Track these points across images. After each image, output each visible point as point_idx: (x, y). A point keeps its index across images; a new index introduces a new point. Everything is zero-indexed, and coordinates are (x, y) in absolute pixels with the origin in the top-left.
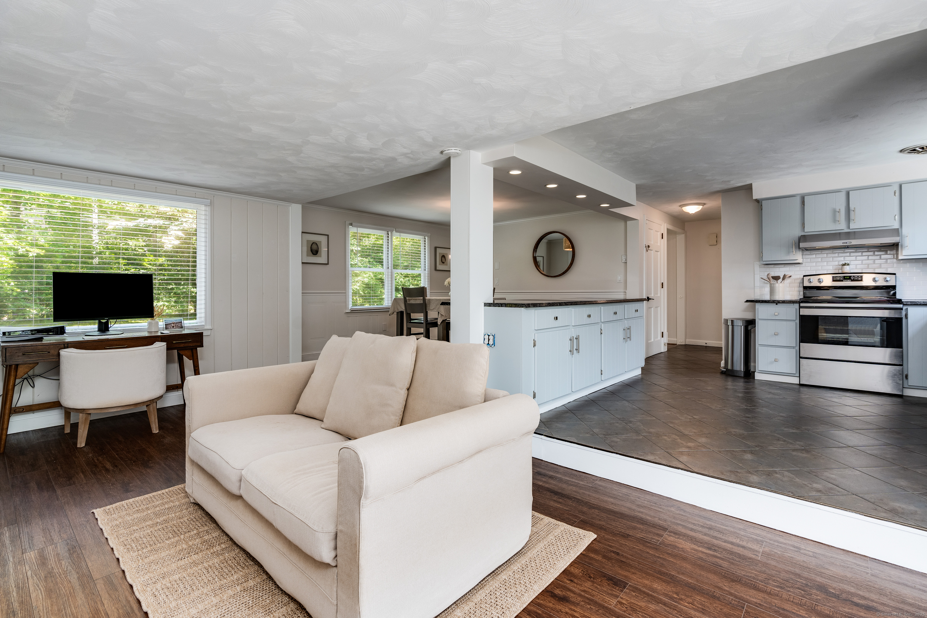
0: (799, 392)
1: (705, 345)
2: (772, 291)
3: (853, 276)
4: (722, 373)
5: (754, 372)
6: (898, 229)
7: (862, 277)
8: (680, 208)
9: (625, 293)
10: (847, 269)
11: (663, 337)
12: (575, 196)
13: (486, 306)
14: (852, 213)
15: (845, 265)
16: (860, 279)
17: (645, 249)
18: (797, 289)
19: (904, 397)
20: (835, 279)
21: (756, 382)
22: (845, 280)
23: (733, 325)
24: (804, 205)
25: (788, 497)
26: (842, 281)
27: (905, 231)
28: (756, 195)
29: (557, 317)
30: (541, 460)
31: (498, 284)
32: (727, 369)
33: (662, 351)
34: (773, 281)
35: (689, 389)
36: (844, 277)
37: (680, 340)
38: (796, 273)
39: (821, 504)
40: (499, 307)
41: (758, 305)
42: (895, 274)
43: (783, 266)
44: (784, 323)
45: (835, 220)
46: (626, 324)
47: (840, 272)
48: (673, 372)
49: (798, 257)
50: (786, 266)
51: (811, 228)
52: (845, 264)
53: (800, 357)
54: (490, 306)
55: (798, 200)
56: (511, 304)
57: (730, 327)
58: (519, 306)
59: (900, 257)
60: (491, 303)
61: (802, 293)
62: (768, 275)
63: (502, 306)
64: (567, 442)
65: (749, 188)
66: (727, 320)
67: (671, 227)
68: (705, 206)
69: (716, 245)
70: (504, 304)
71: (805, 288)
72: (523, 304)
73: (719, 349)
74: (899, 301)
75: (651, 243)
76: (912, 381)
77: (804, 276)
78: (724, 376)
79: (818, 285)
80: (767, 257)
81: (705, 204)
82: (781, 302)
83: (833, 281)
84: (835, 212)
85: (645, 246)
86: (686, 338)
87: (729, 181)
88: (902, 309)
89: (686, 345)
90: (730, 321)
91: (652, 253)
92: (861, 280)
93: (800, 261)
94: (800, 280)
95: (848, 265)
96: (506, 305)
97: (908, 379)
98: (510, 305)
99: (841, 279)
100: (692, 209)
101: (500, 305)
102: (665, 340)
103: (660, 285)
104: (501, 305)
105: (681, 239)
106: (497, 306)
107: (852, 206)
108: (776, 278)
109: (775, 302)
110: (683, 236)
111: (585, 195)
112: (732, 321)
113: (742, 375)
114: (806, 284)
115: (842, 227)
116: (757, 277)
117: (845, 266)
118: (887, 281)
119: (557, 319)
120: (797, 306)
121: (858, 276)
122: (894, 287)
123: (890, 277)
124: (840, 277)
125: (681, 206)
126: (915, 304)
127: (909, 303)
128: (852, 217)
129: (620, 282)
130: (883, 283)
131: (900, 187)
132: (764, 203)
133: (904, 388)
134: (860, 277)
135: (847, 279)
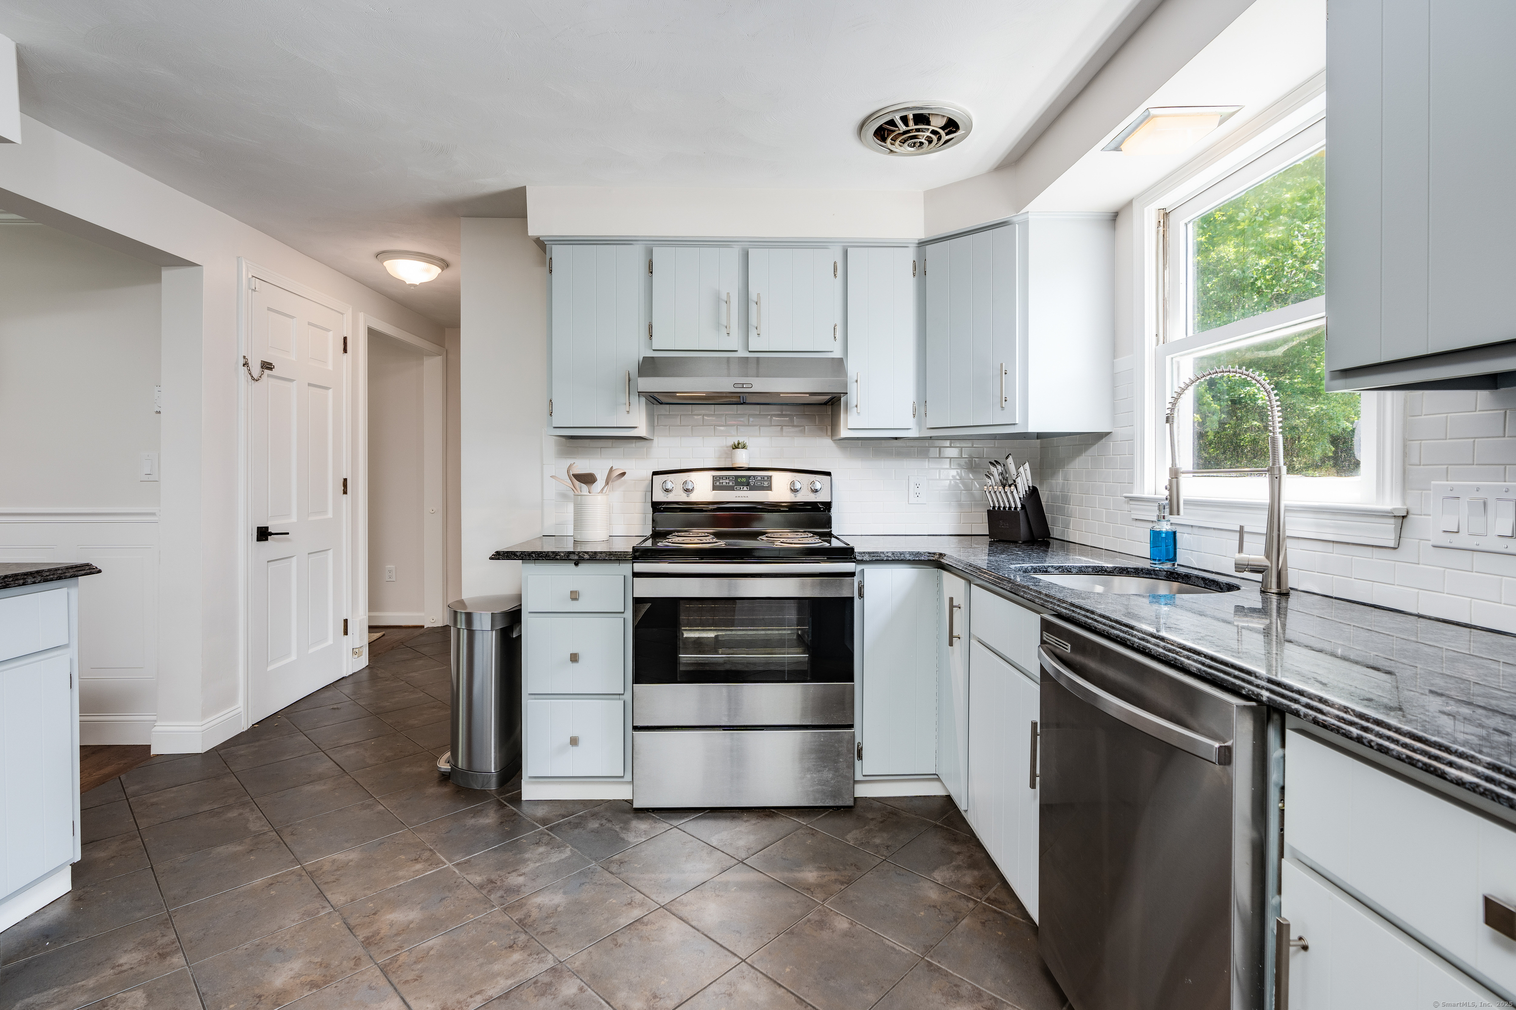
2: (579, 514)
3: (755, 476)
4: (442, 779)
6: (842, 359)
7: (771, 481)
9: (155, 518)
10: (742, 458)
11: (347, 633)
14: (753, 308)
15: (737, 446)
16: (766, 484)
18: (640, 506)
20: (717, 483)
21: (525, 807)
22: (739, 487)
23: (470, 630)
24: (652, 273)
26: (731, 488)
27: (853, 368)
28: (536, 227)
32: (455, 768)
33: (345, 673)
34: (580, 488)
36: (737, 477)
37: (432, 617)
38: (636, 466)
42: (828, 474)
43: (601, 446)
44: (596, 620)
45: (718, 325)
47: (726, 465)
49: (638, 420)
50: (618, 446)
51: (669, 340)
52: (739, 444)
53: (635, 727)
55: (636, 255)
57: (465, 635)
59: (844, 433)
61: (647, 525)
62: (567, 470)
65: (517, 203)
67: (377, 324)
71: (656, 507)
74: (846, 553)
75: (283, 358)
76: (868, 766)
77: (655, 473)
79: (683, 497)
82: (587, 557)
83: (715, 488)
84: (719, 301)
88: (852, 574)
91: (289, 386)
92: (769, 488)
93: (642, 431)
94: (645, 485)
95: (744, 447)
97: (862, 759)
99: (732, 483)
100: (411, 272)
102: (358, 639)
107: (753, 296)
108: (587, 479)
109: (572, 558)
110: (439, 360)
112: (471, 617)
114: (659, 497)
115: (733, 342)
116: (548, 473)
117: (738, 451)
118: (816, 491)
120: (626, 569)
121: (763, 477)
122: (828, 505)
123: (820, 482)
124: (727, 477)
125: (382, 255)
126: (877, 559)
127: (866, 558)
128: (753, 321)
129: (151, 478)
130: (805, 496)
131: (846, 253)
132: (557, 252)
133: (855, 782)
134: (766, 478)
135: (742, 484)
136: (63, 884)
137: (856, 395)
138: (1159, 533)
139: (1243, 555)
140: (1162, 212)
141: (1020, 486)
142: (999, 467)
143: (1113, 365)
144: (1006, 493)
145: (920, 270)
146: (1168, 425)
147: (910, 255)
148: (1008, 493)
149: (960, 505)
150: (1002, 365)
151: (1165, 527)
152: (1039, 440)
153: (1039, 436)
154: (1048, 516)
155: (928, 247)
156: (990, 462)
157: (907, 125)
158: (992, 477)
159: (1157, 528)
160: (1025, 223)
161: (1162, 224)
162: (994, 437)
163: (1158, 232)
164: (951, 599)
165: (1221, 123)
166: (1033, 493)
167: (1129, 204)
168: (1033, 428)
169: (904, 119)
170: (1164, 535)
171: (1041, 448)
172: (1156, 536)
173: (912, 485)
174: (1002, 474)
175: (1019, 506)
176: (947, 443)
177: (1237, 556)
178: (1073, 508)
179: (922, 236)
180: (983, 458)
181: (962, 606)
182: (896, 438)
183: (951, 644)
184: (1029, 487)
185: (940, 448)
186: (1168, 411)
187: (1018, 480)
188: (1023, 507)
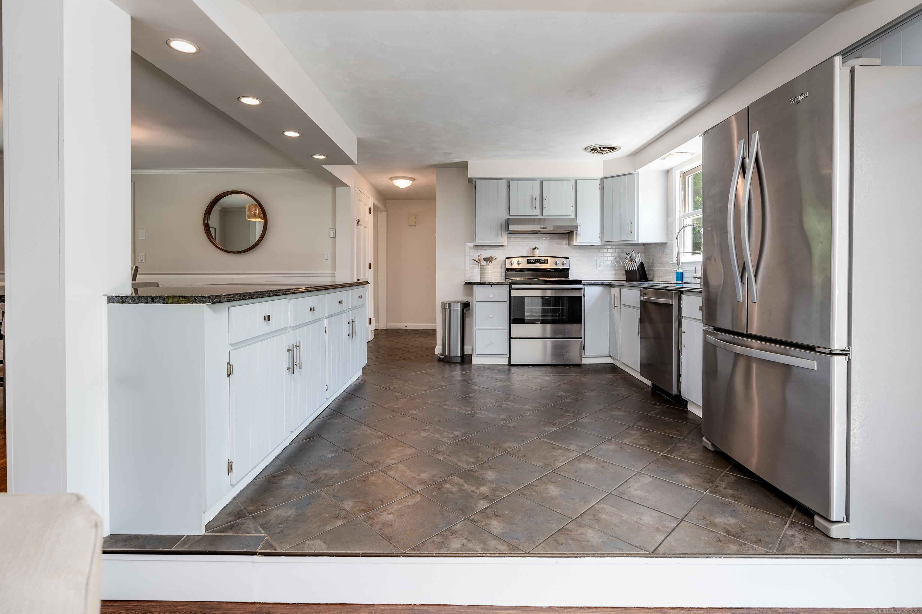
0: (509, 370)
1: (405, 328)
2: (483, 272)
3: (542, 259)
4: (440, 360)
5: (471, 356)
6: (575, 218)
7: (548, 261)
8: (390, 181)
9: (334, 275)
10: (537, 253)
11: (370, 324)
12: (283, 133)
13: (113, 302)
14: (544, 201)
15: (535, 248)
16: (546, 262)
17: (356, 223)
18: (499, 271)
19: (583, 366)
20: (529, 262)
21: (473, 367)
22: (536, 263)
23: (450, 309)
24: (509, 189)
25: (646, 558)
26: (534, 263)
27: (579, 221)
28: (470, 174)
29: (269, 316)
30: (252, 603)
31: (143, 261)
32: (445, 356)
33: (370, 340)
34: (485, 263)
35: (424, 388)
36: (536, 259)
37: (382, 326)
38: (499, 255)
39: (681, 557)
40: (147, 303)
41: (475, 287)
42: (568, 258)
43: (489, 248)
44: (498, 304)
45: (533, 207)
46: (350, 316)
47: (531, 255)
48: (395, 367)
49: (504, 239)
50: (492, 248)
51: (516, 212)
53: (511, 338)
54: (124, 303)
55: (504, 184)
56: (176, 296)
57: (448, 311)
58: (197, 301)
59: (575, 244)
60: (127, 297)
61: (504, 275)
62: (479, 256)
63: (154, 302)
64: (308, 557)
65: (463, 166)
66: (445, 303)
67: (377, 203)
68: (415, 182)
69: (416, 226)
70: (160, 297)
71: (508, 270)
72: (205, 297)
73: (432, 333)
74: (577, 282)
75: (361, 217)
76: (587, 351)
77: (506, 258)
78: (441, 364)
79: (517, 267)
80: (481, 238)
81: (415, 179)
82: (495, 283)
83: (528, 263)
84: (533, 199)
85: (355, 219)
86: (387, 323)
87: (450, 154)
88: (581, 289)
89: (387, 330)
90: (447, 304)
91: (361, 227)
92: (547, 263)
93: (505, 243)
94: (502, 262)
95: (538, 249)
96: (164, 299)
97: (585, 350)
98: (176, 299)
99: (534, 262)
100: (403, 184)
101: (149, 299)
102: (372, 327)
103: (368, 266)
104: (153, 300)
105: (383, 216)
106: (141, 302)
107: (544, 197)
108: (486, 260)
109: (490, 283)
110: (385, 214)
111: (298, 133)
112: (449, 305)
113: (459, 361)
114: (508, 266)
115: (536, 213)
116: (468, 258)
117: (536, 250)
118: (564, 264)
119: (269, 320)
120: (505, 287)
121: (545, 259)
122: (568, 269)
123: (565, 261)
124: (532, 259)
125: (392, 179)
126: (590, 284)
127: (586, 284)
128: (544, 205)
129: (327, 261)
130: (560, 266)
131: (576, 182)
132: (478, 182)
133: (582, 357)
134: (546, 260)
135: (537, 262)
136: (360, 373)
137: (581, 230)
138: (678, 272)
139: (696, 275)
140: (681, 173)
141: (637, 261)
142: (629, 255)
143: (667, 220)
144: (632, 264)
145: (602, 187)
146: (677, 240)
147: (598, 182)
148: (633, 264)
149: (615, 270)
150: (630, 220)
151: (680, 271)
152: (644, 246)
153: (644, 244)
154: (647, 273)
155: (604, 180)
156: (626, 254)
157: (601, 149)
158: (627, 259)
159: (678, 271)
160: (638, 174)
161: (681, 177)
162: (628, 245)
163: (680, 179)
164: (614, 295)
165: (692, 155)
166: (642, 264)
167: (672, 168)
168: (641, 241)
169: (600, 148)
170: (680, 273)
171: (645, 249)
172: (677, 273)
173: (598, 262)
174: (630, 257)
175: (637, 268)
176: (610, 247)
177: (694, 275)
178: (656, 269)
179: (602, 176)
180: (624, 252)
181: (618, 297)
182: (592, 245)
183: (614, 309)
184: (640, 262)
185: (608, 249)
186: (677, 236)
187: (636, 259)
188: (638, 269)
